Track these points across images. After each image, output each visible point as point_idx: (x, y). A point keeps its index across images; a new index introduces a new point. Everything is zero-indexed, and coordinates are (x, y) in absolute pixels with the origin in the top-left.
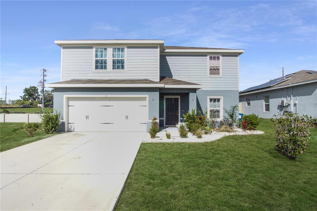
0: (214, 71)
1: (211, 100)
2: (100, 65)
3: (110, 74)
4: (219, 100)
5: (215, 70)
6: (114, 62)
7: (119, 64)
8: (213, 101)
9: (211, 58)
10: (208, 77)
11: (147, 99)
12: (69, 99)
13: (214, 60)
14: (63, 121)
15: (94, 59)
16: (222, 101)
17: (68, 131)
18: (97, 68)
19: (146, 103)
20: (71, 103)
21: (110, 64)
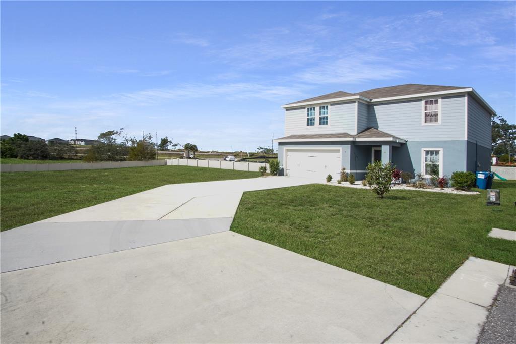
0: (431, 117)
1: (427, 153)
2: (310, 122)
3: (317, 129)
4: (437, 153)
5: (433, 116)
6: (320, 118)
7: (324, 121)
8: (430, 155)
9: (426, 103)
10: (423, 126)
11: (341, 150)
12: (288, 150)
13: (430, 104)
14: (283, 167)
15: (306, 117)
16: (441, 153)
17: (287, 176)
18: (308, 124)
19: (340, 154)
20: (289, 154)
21: (317, 121)
